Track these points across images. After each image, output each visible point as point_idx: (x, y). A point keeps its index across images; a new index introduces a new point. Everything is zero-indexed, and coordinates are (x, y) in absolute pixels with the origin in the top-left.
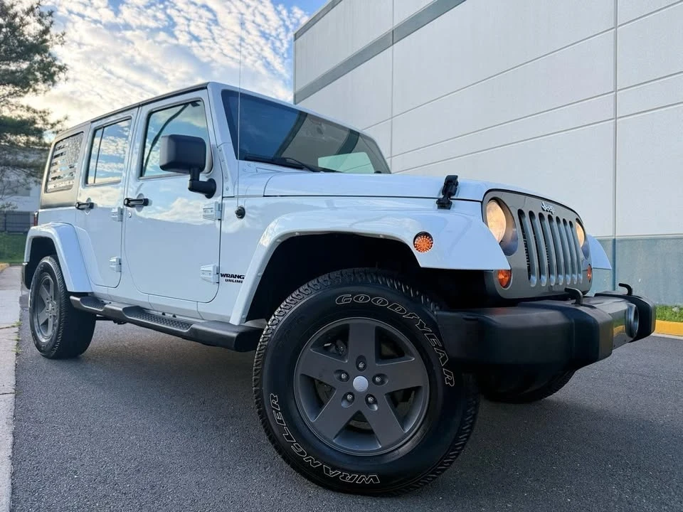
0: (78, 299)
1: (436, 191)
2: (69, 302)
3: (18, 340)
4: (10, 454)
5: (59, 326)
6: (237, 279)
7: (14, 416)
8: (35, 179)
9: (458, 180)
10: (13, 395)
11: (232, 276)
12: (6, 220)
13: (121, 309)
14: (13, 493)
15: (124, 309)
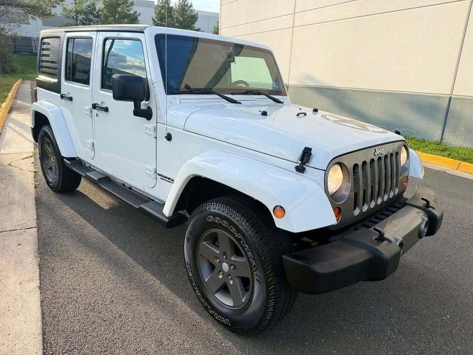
0: (69, 162)
1: (296, 156)
2: (64, 162)
3: (35, 172)
4: (39, 285)
5: (59, 175)
6: (167, 179)
7: (39, 249)
8: (32, 15)
9: (312, 152)
10: (36, 229)
11: (165, 177)
12: (15, 45)
13: (96, 179)
14: (43, 318)
15: (98, 179)
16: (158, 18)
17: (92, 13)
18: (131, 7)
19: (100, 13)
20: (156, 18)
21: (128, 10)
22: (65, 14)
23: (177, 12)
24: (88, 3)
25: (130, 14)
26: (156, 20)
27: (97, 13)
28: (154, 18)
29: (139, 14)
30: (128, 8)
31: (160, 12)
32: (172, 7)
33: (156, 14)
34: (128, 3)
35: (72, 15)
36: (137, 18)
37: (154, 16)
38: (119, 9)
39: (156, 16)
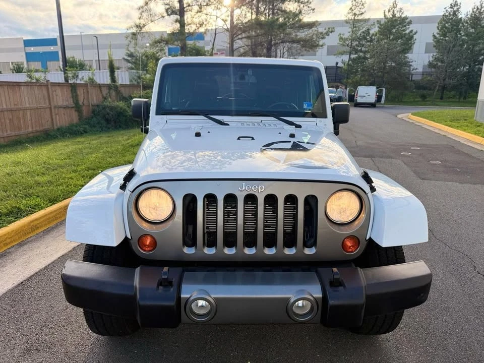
16: (441, 33)
17: (365, 38)
18: (407, 27)
19: (373, 37)
20: (438, 34)
21: (404, 30)
22: (341, 43)
23: (467, 23)
24: (364, 29)
25: (405, 34)
26: (437, 36)
27: (370, 38)
28: (435, 34)
29: (416, 33)
30: (404, 28)
31: (444, 27)
32: (461, 18)
33: (438, 29)
34: (405, 22)
35: (347, 43)
36: (412, 37)
37: (436, 31)
38: (394, 30)
39: (438, 31)
